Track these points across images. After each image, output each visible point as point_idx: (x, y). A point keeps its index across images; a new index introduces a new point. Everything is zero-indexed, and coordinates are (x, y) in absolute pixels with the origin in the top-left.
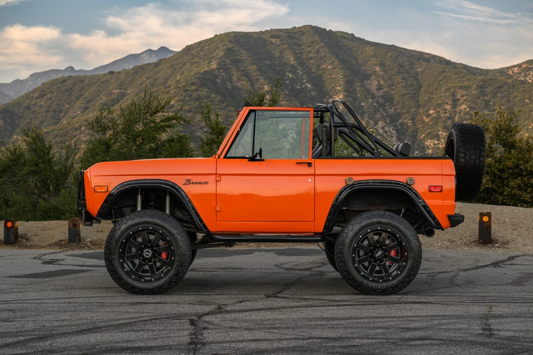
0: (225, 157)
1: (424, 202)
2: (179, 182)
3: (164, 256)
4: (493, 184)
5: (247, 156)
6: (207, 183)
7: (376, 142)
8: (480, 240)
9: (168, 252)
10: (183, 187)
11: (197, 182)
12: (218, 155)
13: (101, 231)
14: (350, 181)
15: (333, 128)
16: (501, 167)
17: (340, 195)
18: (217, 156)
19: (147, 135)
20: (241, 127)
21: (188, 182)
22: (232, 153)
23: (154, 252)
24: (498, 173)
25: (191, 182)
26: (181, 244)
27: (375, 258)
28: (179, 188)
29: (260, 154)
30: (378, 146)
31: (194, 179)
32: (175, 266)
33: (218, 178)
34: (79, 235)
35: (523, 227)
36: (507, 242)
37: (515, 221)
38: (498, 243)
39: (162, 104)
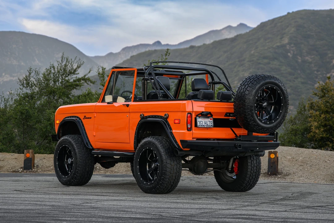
13: (3, 160)
19: (59, 91)
35: (309, 164)
36: (289, 175)
37: (306, 160)
38: (281, 175)
39: (75, 68)
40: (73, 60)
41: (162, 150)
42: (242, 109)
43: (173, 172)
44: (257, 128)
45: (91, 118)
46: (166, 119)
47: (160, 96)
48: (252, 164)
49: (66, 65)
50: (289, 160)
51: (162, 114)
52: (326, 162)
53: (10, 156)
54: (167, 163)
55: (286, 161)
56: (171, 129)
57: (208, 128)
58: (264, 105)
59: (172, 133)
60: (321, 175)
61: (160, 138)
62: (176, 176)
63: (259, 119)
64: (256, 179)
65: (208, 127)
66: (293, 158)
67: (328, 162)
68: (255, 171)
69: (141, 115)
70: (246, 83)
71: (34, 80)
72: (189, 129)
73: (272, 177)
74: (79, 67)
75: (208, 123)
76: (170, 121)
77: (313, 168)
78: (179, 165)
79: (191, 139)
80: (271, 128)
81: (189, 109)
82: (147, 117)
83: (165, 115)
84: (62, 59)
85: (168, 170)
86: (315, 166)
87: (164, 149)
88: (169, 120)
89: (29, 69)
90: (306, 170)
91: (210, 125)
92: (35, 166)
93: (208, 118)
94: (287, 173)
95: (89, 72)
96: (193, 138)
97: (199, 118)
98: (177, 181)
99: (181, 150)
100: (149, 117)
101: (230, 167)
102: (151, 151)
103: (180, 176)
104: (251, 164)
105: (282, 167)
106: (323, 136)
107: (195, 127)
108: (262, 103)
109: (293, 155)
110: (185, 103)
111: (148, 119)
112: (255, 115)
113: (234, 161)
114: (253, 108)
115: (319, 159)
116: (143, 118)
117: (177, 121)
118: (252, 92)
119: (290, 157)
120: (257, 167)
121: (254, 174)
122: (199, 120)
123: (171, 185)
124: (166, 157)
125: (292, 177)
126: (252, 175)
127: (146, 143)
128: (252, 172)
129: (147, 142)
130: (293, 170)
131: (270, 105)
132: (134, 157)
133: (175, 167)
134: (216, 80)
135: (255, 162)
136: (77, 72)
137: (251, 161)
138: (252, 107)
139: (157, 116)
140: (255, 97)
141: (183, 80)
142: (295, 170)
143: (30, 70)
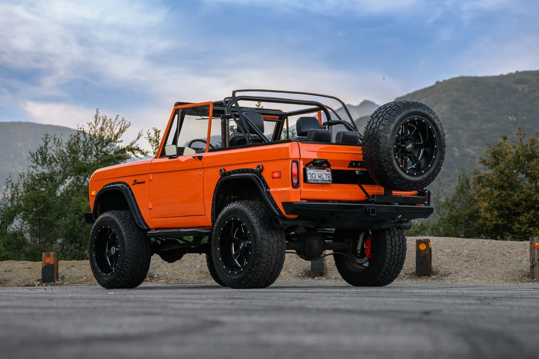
13: (9, 271)
35: (478, 259)
36: (448, 274)
37: (474, 253)
38: (437, 275)
39: (116, 131)
40: (113, 120)
41: (254, 220)
42: (375, 153)
43: (272, 253)
44: (400, 181)
45: (144, 182)
46: (259, 172)
47: (249, 140)
48: (392, 242)
49: (102, 129)
50: (448, 255)
51: (254, 167)
52: (504, 255)
53: (21, 265)
54: (262, 239)
55: (443, 255)
56: (267, 187)
57: (323, 184)
58: (407, 147)
59: (269, 193)
60: (497, 273)
61: (251, 202)
62: (277, 259)
63: (401, 168)
64: (399, 265)
65: (324, 182)
66: (454, 252)
67: (508, 254)
68: (398, 252)
69: (221, 171)
70: (380, 114)
71: (54, 153)
72: (296, 186)
73: (423, 279)
74: (122, 131)
75: (324, 176)
76: (266, 175)
77: (485, 263)
78: (281, 243)
79: (299, 201)
80: (420, 182)
81: (294, 154)
82: (230, 173)
83: (258, 167)
84: (96, 120)
85: (265, 249)
86: (487, 262)
87: (258, 219)
88: (264, 174)
89: (44, 137)
90: (475, 267)
91: (327, 180)
92: (60, 277)
93: (324, 168)
94: (445, 272)
95: (138, 138)
96: (301, 200)
97: (310, 168)
98: (279, 267)
99: (284, 218)
100: (234, 172)
101: (359, 248)
102: (237, 224)
103: (283, 259)
104: (390, 242)
105: (438, 264)
106: (497, 223)
107: (304, 182)
108: (405, 144)
109: (454, 247)
110: (288, 147)
111: (232, 175)
112: (395, 162)
113: (365, 240)
114: (392, 152)
115: (493, 252)
116: (224, 174)
117: (276, 175)
118: (389, 127)
119: (450, 251)
120: (400, 247)
121: (396, 258)
122: (310, 171)
123: (270, 272)
124: (262, 230)
125: (453, 278)
126: (392, 259)
127: (229, 213)
128: (393, 254)
129: (231, 209)
130: (455, 268)
131: (417, 147)
132: (212, 235)
133: (275, 245)
134: (334, 118)
135: (397, 239)
136: (119, 140)
137: (392, 238)
138: (390, 149)
139: (245, 169)
140: (393, 134)
141: (283, 123)
142: (457, 268)
143: (46, 138)
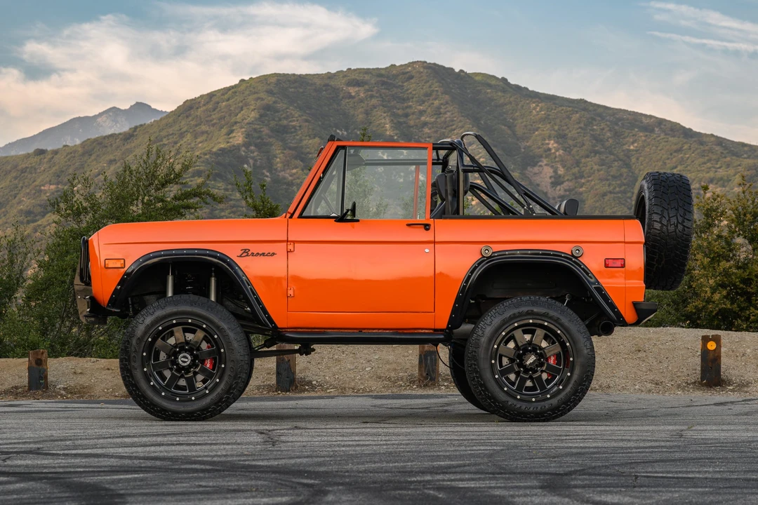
0: (301, 216)
1: (598, 282)
2: (232, 253)
3: (208, 365)
4: (732, 304)
5: (334, 215)
6: (274, 254)
7: (526, 194)
8: (702, 379)
9: (215, 359)
10: (238, 261)
11: (258, 254)
12: (289, 213)
14: (487, 252)
15: (461, 173)
16: (745, 275)
17: (472, 272)
18: (289, 215)
20: (324, 172)
21: (246, 253)
22: (310, 211)
23: (195, 357)
24: (741, 285)
25: (250, 253)
26: (235, 344)
27: (524, 367)
28: (231, 262)
29: (353, 210)
30: (530, 201)
31: (254, 248)
32: (226, 378)
33: (291, 247)
34: (46, 377)
36: (747, 384)
38: (732, 385)
39: (178, 168)
71: (82, 199)
74: (185, 168)
130: (750, 374)
136: (182, 180)
142: (753, 375)
